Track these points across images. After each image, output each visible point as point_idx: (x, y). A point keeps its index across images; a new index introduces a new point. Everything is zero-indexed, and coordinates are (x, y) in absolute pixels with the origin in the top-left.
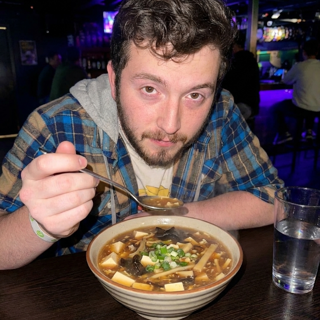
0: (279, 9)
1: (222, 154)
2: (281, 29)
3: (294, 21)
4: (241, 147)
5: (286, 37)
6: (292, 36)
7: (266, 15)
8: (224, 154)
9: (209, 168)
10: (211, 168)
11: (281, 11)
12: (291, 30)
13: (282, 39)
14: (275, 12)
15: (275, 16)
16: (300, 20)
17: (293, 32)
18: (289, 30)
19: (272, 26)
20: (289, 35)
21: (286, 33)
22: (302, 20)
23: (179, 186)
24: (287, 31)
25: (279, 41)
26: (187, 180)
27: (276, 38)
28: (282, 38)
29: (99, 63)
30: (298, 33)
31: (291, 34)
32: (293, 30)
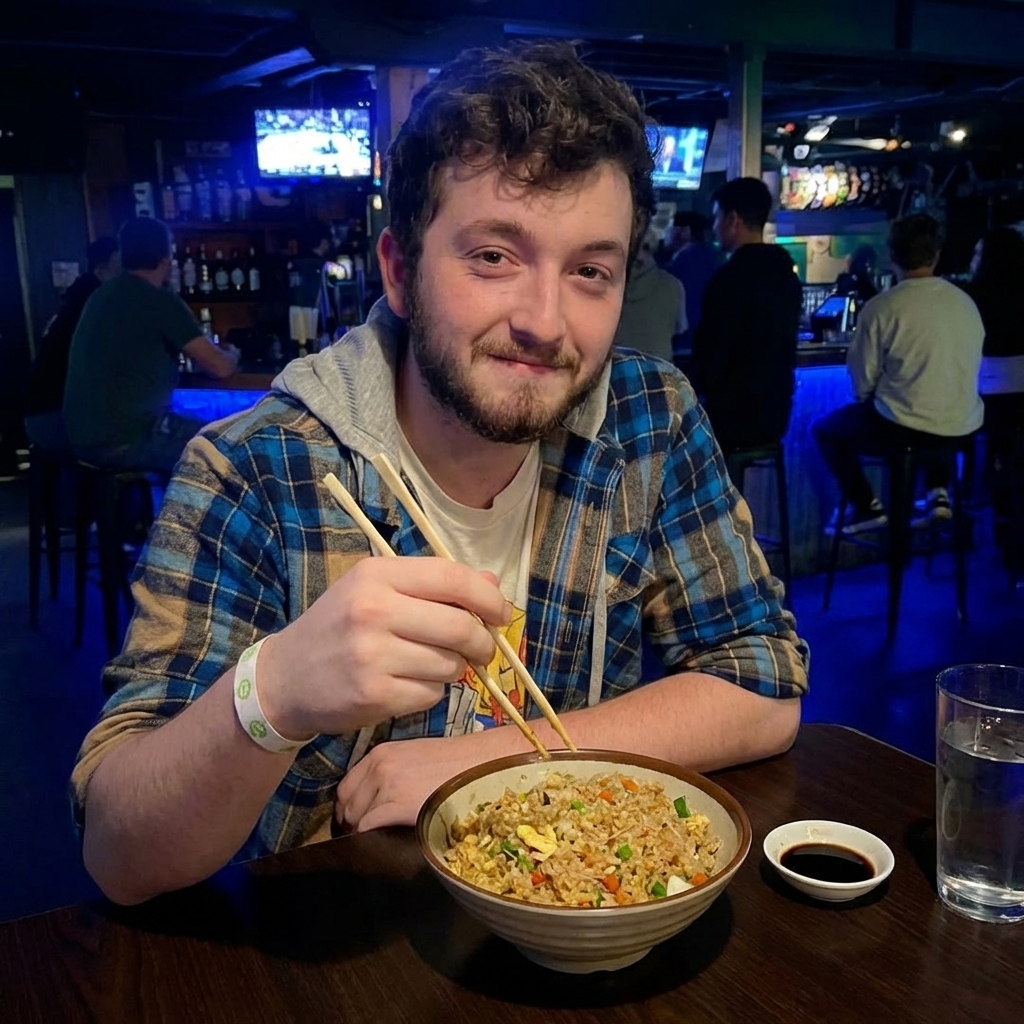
0: (825, 116)
1: (660, 527)
2: (836, 171)
3: (877, 144)
4: (711, 514)
5: (853, 196)
6: (870, 192)
7: (790, 127)
8: (665, 526)
9: (627, 557)
10: (630, 556)
11: (832, 119)
12: (865, 176)
13: (839, 202)
14: (816, 123)
15: (816, 134)
16: (893, 145)
17: (871, 179)
18: (859, 175)
19: (807, 163)
20: (860, 190)
21: (849, 184)
22: (900, 144)
23: (547, 602)
24: (854, 178)
25: (833, 206)
26: (568, 584)
27: (819, 197)
28: (838, 197)
29: (237, 274)
30: (889, 183)
31: (866, 188)
32: (872, 174)
